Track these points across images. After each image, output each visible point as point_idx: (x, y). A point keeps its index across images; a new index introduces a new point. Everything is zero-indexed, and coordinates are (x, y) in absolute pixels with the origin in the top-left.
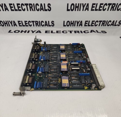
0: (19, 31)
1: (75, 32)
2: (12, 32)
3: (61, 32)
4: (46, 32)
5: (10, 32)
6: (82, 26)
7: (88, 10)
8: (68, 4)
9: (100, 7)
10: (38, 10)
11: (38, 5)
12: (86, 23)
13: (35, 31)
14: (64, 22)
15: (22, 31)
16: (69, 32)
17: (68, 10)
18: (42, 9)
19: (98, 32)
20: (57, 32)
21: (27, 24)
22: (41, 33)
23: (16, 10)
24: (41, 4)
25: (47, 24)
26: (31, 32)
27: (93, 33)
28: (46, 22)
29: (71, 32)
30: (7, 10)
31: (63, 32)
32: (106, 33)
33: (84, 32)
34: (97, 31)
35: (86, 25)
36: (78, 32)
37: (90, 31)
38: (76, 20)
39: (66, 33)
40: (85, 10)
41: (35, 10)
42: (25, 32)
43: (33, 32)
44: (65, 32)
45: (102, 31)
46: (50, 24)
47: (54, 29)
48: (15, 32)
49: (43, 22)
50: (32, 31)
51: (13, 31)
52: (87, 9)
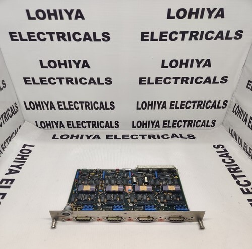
0: (68, 136)
1: (150, 137)
2: (58, 138)
3: (130, 137)
4: (108, 137)
5: (54, 137)
6: (159, 127)
7: (166, 109)
8: (137, 102)
9: (182, 105)
10: (97, 109)
11: (97, 104)
12: (164, 124)
13: (91, 135)
14: (133, 122)
15: (72, 136)
16: (141, 136)
17: (138, 109)
18: (103, 108)
19: (182, 137)
20: (124, 137)
21: (79, 125)
22: (100, 138)
23: (66, 109)
24: (102, 103)
25: (108, 125)
26: (85, 137)
27: (175, 138)
28: (107, 122)
29: (143, 137)
30: (53, 109)
31: (132, 137)
32: (194, 138)
33: (163, 136)
34: (181, 135)
35: (165, 125)
36: (154, 136)
37: (170, 136)
38: (150, 120)
39: (137, 138)
40: (162, 109)
41: (92, 109)
42: (77, 137)
43: (88, 137)
44: (134, 137)
45: (188, 135)
46: (114, 125)
47: (119, 132)
48: (62, 137)
49: (103, 123)
50: (87, 135)
51: (58, 136)
52: (164, 107)
